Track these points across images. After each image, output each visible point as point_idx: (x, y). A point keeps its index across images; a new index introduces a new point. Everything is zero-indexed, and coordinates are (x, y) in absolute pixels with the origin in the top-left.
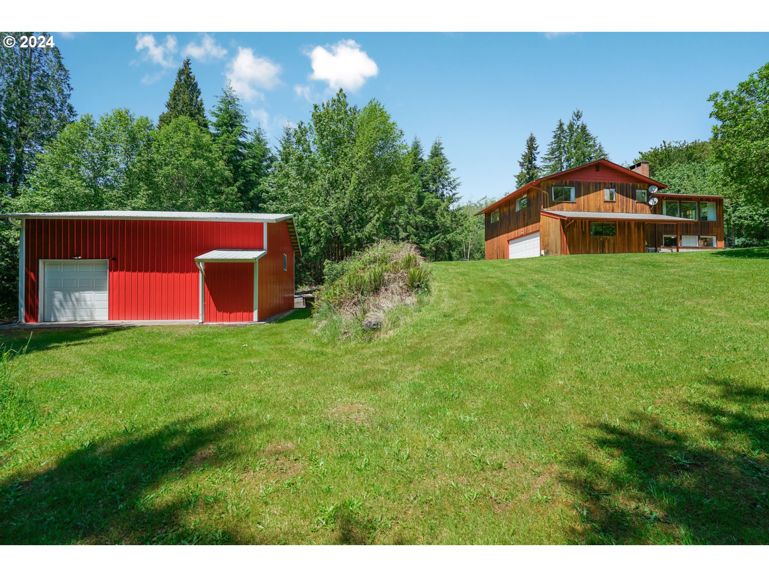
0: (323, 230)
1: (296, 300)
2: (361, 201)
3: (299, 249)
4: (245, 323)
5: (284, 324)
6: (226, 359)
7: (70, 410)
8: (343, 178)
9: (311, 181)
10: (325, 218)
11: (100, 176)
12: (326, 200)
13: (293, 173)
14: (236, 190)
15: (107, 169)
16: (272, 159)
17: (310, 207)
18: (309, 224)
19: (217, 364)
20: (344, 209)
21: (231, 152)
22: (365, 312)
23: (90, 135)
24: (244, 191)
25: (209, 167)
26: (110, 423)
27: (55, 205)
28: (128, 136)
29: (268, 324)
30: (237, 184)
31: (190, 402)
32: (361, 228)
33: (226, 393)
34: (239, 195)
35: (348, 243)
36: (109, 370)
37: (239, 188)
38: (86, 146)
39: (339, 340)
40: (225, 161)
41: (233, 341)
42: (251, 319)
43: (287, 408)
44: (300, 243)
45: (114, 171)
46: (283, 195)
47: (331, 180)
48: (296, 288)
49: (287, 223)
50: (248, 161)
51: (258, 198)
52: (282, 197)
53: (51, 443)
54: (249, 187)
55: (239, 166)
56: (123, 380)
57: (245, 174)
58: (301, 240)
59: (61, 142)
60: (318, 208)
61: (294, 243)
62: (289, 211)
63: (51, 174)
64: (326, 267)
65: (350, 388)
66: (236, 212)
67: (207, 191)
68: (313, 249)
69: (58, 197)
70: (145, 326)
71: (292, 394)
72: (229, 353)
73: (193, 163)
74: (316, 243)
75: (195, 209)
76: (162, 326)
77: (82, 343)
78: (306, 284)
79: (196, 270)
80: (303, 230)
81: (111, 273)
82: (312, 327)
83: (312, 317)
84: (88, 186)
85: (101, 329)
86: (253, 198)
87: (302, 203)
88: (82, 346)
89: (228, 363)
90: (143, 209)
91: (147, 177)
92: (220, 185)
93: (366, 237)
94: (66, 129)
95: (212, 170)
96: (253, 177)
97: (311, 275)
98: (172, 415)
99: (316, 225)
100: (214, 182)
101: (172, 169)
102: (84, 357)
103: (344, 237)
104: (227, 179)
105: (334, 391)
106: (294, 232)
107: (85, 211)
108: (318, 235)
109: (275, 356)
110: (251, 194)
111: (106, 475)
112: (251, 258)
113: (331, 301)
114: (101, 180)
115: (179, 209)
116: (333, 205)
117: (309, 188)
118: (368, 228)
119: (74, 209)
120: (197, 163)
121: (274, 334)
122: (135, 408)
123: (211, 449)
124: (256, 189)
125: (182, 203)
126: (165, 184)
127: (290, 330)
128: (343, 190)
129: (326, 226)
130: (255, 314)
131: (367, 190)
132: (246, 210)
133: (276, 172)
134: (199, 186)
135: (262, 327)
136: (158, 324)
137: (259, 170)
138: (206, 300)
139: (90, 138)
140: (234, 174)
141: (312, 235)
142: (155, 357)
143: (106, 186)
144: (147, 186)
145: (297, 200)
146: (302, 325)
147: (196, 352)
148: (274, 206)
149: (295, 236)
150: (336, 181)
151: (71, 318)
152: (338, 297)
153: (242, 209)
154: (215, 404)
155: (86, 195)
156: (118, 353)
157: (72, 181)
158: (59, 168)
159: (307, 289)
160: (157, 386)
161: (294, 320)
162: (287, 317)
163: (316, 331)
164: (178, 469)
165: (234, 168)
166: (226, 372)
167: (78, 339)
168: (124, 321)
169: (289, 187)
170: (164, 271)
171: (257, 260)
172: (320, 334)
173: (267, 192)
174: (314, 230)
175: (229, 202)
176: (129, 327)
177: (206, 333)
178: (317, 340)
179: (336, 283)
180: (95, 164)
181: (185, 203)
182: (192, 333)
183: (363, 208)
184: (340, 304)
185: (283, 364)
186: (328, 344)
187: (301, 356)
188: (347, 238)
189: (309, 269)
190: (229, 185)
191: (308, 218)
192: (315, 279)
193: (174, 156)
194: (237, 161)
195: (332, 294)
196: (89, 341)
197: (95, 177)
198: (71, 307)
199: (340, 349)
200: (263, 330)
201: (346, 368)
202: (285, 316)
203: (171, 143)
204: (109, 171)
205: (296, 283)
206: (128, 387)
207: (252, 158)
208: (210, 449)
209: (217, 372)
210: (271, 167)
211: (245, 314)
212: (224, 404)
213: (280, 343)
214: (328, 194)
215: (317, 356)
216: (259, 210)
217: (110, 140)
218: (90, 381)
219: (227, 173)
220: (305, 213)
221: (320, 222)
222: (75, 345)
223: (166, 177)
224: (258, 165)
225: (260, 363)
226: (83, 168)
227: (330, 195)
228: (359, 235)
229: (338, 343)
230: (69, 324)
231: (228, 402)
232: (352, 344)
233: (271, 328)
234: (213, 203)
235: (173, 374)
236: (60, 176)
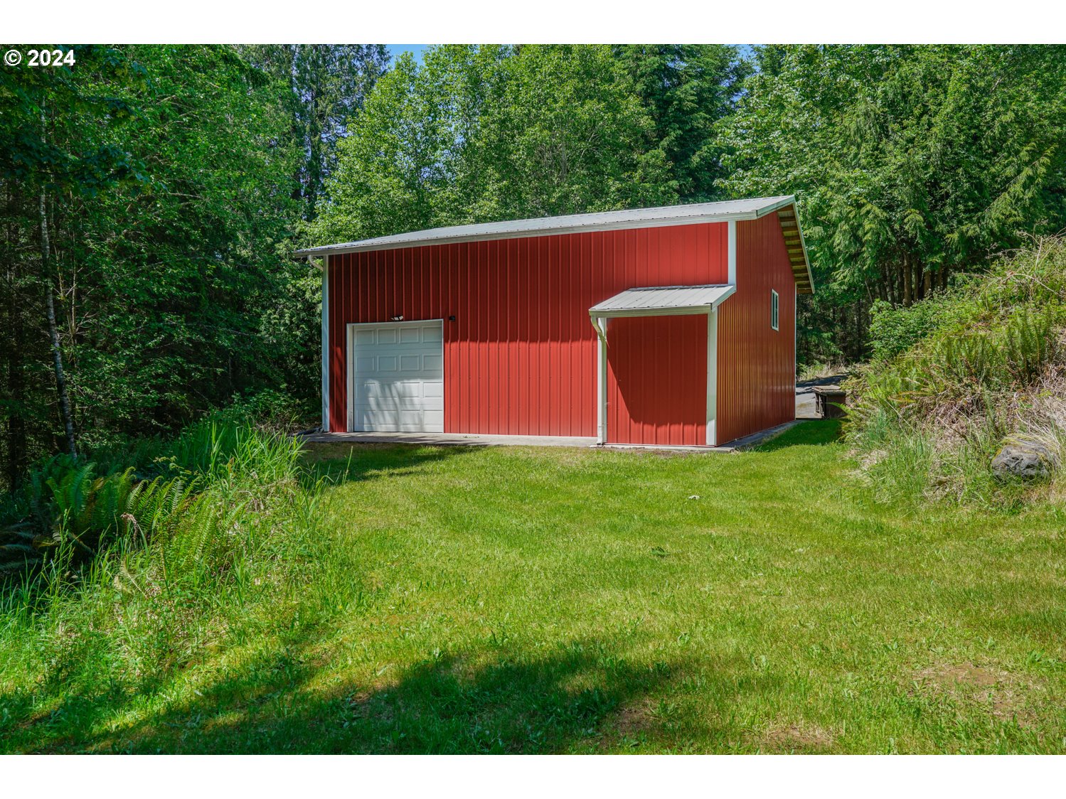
0: (867, 227)
1: (799, 400)
2: (976, 138)
3: (807, 278)
4: (688, 448)
5: (776, 454)
6: (657, 523)
7: (406, 589)
8: (925, 86)
9: (838, 108)
10: (875, 195)
11: (424, 165)
12: (877, 149)
13: (793, 96)
14: (663, 154)
15: (436, 149)
16: (741, 72)
17: (834, 172)
18: (834, 214)
19: (641, 532)
20: (926, 167)
21: (652, 73)
22: (999, 433)
23: (409, 91)
24: (678, 156)
25: (610, 114)
26: (467, 622)
27: (363, 227)
28: (466, 80)
29: (739, 453)
30: (664, 143)
31: (598, 603)
32: (976, 210)
33: (667, 594)
34: (671, 164)
35: (936, 253)
36: (457, 524)
37: (669, 151)
38: (404, 113)
39: (924, 499)
40: (639, 94)
41: (668, 486)
42: (700, 440)
43: (805, 649)
44: (811, 262)
45: (446, 151)
46: (770, 153)
47: (891, 95)
48: (799, 371)
49: (782, 218)
50: (687, 87)
51: (712, 167)
52: (766, 156)
53: (386, 641)
54: (692, 145)
55: (668, 102)
56: (478, 545)
57: (683, 115)
58: (812, 254)
59: (370, 114)
60: (857, 172)
61: (797, 263)
62: (782, 189)
63: (357, 173)
64: (878, 317)
65: (969, 625)
66: (664, 204)
67: (606, 166)
68: (844, 275)
69: (368, 213)
70: (503, 446)
71: (814, 618)
72: (662, 511)
73: (579, 111)
74: (853, 258)
75: (582, 208)
76: (531, 447)
77: (411, 473)
78: (823, 362)
79: (592, 335)
80: (817, 231)
81: (448, 346)
82: (844, 465)
83: (842, 442)
84: (408, 187)
85: (434, 449)
86: (699, 168)
87: (814, 166)
88: (411, 476)
89: (663, 531)
90: (493, 219)
91: (498, 155)
92: (630, 148)
93: (992, 233)
94: (375, 88)
95: (614, 119)
96: (699, 119)
97: (833, 339)
98: (569, 624)
99: (851, 216)
100: (617, 145)
101: (541, 131)
102: (417, 497)
103: (926, 240)
104: (644, 136)
105: (923, 626)
106: (798, 237)
107: (405, 232)
108: (856, 239)
109: (764, 526)
110: (695, 159)
111: (470, 714)
112: (702, 304)
113: (896, 402)
114: (426, 172)
115: (553, 210)
116: (895, 159)
117: (833, 125)
118: (999, 208)
119: (389, 231)
120: (585, 110)
121: (756, 475)
122: (504, 601)
123: (650, 708)
124: (705, 148)
125: (559, 197)
126: (528, 163)
127: (791, 469)
128: (925, 118)
129: (876, 217)
130: (711, 427)
131: (995, 105)
132: (686, 196)
133: (753, 101)
134: (590, 160)
135: (726, 459)
136: (524, 444)
137: (712, 103)
138: (610, 397)
139: (410, 96)
140: (658, 121)
141: (840, 240)
142: (526, 507)
143: (434, 182)
144: (500, 172)
145: (802, 161)
146: (820, 460)
147: (597, 503)
148: (747, 180)
149: (800, 246)
150: (905, 97)
151: (392, 427)
152: (914, 392)
153: (676, 196)
154: (647, 613)
155: (406, 205)
156: (464, 494)
157: (386, 181)
158: (368, 160)
159: (825, 372)
160: (536, 563)
161: (800, 447)
162: (780, 438)
163: (855, 474)
164: (590, 731)
165: (658, 107)
166: (661, 550)
167: (404, 464)
168: (468, 435)
169: (783, 132)
170: (533, 340)
171: (715, 309)
172: (867, 482)
173: (731, 151)
174: (846, 227)
175: (647, 185)
176: (479, 447)
177: (612, 466)
178: (862, 496)
179: (909, 355)
180: (418, 143)
181: (566, 196)
182: (587, 464)
183: (983, 157)
184: (923, 411)
185: (785, 547)
186: (892, 507)
187: (826, 531)
188: (934, 241)
189: (830, 325)
190: (649, 144)
191: (831, 199)
192: (844, 349)
193: (545, 103)
194: (665, 89)
195: (899, 385)
196: (419, 468)
197: (418, 168)
198: (392, 407)
199: (928, 522)
200: (728, 466)
201: (949, 573)
202: (775, 436)
203: (539, 76)
204: (438, 152)
205: (799, 360)
206: (487, 559)
207: (696, 77)
208: (645, 705)
209: (642, 548)
210: (738, 90)
211: (688, 428)
212: (666, 619)
213: (770, 498)
214: (884, 132)
215: (869, 537)
216: (711, 194)
217: (439, 93)
218: (430, 542)
219: (646, 122)
220: (823, 189)
221: (860, 206)
222: (401, 475)
223: (530, 149)
224: (710, 90)
225: (731, 538)
226: (400, 153)
227: (887, 136)
228: (971, 229)
229: (923, 508)
230: (388, 437)
231: (672, 615)
232: (964, 513)
233: (745, 463)
234: (618, 190)
235: (560, 542)
236: (369, 174)
